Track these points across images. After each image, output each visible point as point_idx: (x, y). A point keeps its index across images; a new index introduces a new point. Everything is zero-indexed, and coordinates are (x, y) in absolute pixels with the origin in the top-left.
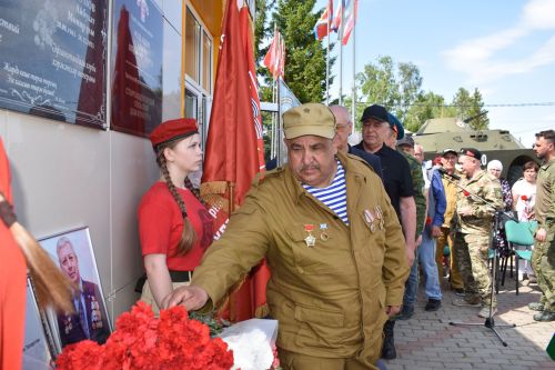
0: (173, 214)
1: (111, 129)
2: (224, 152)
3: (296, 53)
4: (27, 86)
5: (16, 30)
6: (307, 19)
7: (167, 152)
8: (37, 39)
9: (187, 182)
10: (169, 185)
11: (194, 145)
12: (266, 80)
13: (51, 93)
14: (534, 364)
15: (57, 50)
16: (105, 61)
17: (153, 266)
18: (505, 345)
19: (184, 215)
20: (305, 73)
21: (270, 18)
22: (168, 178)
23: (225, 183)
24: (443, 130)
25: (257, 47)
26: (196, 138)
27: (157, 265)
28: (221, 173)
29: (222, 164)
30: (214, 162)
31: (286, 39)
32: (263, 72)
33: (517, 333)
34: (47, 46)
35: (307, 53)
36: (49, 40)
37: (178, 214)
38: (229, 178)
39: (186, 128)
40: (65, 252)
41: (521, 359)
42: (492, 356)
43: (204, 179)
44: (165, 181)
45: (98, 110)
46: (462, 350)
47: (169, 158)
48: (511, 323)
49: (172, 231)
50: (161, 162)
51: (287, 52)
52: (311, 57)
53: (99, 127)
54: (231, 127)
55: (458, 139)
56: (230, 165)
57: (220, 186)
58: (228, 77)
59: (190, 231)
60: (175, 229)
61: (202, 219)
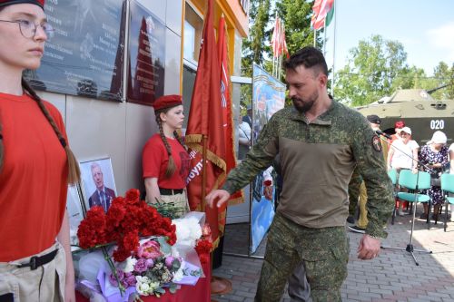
0: (163, 153)
1: (127, 101)
2: (201, 116)
3: (295, 34)
5: (71, 53)
6: (303, 7)
7: (162, 115)
8: (82, 56)
9: (175, 133)
10: (162, 136)
11: (178, 113)
12: (270, 55)
14: (434, 278)
15: (93, 60)
16: (123, 62)
17: (149, 184)
18: (417, 264)
19: (169, 154)
21: (273, 6)
22: (162, 131)
23: (201, 136)
24: (409, 100)
25: (263, 30)
26: (180, 108)
28: (199, 129)
29: (200, 123)
30: (194, 122)
31: (286, 23)
32: (268, 49)
33: (432, 257)
34: (87, 59)
35: (303, 34)
36: (89, 56)
37: (166, 154)
38: (204, 132)
39: (174, 101)
40: (96, 170)
41: (425, 275)
42: (404, 271)
43: (188, 133)
44: (159, 132)
45: (117, 90)
46: (382, 265)
47: (164, 119)
48: (429, 251)
49: (162, 164)
50: (159, 121)
51: (287, 33)
52: (306, 37)
53: (118, 101)
54: (207, 100)
55: (421, 107)
56: (204, 124)
57: (197, 137)
58: (205, 67)
59: (173, 164)
60: (164, 163)
61: (182, 157)
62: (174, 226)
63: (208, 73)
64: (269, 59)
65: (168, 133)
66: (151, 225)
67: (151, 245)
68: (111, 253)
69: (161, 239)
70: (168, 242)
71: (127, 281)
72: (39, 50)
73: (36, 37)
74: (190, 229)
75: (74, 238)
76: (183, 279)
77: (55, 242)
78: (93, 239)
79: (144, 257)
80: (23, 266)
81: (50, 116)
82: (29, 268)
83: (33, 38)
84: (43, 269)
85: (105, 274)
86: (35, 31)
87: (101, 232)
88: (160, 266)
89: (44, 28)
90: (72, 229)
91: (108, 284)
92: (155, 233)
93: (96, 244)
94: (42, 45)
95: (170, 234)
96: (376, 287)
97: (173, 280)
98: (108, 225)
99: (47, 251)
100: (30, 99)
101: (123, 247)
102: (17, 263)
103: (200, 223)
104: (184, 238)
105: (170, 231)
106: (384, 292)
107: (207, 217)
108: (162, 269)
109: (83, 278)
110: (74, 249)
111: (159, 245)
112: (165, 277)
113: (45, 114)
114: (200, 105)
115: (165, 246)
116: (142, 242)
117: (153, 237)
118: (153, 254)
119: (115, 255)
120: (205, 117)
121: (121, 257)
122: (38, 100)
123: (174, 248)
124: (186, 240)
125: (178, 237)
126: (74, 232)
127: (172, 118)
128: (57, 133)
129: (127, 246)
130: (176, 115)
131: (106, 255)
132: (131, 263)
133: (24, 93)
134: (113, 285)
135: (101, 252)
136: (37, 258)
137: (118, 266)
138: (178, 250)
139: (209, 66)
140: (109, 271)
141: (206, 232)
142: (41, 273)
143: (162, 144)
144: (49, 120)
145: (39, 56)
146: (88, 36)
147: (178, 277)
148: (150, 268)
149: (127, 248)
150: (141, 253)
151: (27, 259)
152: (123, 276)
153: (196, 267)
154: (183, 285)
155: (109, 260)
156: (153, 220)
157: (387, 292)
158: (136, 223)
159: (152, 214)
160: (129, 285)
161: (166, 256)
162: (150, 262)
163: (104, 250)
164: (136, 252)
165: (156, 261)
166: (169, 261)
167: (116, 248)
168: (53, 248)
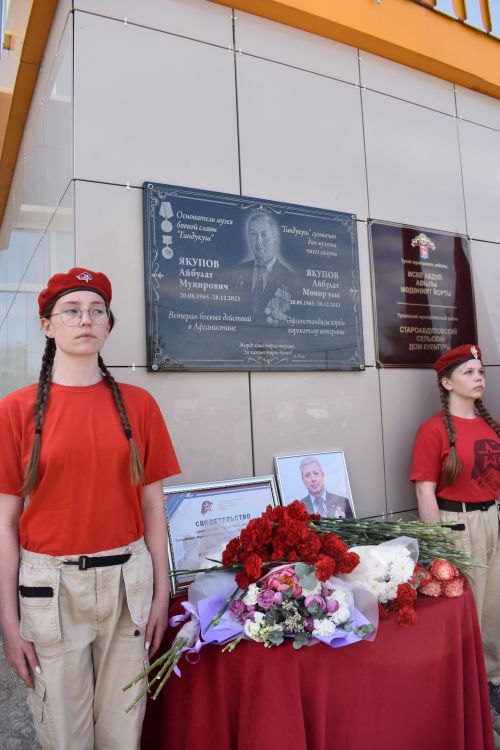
0: (441, 443)
1: (379, 367)
4: (262, 353)
7: (445, 381)
13: (288, 353)
15: (293, 321)
19: (452, 444)
26: (471, 364)
37: (446, 443)
40: (310, 468)
45: (350, 356)
47: (448, 388)
60: (442, 459)
61: (480, 449)
67: (283, 573)
72: (87, 335)
73: (81, 323)
76: (332, 635)
79: (275, 589)
84: (96, 572)
86: (81, 317)
88: (287, 604)
97: (314, 633)
102: (63, 558)
108: (291, 610)
115: (306, 578)
127: (460, 383)
128: (124, 425)
130: (466, 378)
136: (87, 558)
142: (93, 575)
145: (87, 341)
146: (278, 293)
147: (323, 628)
148: (277, 605)
151: (75, 557)
152: (243, 608)
162: (278, 597)
168: (119, 551)
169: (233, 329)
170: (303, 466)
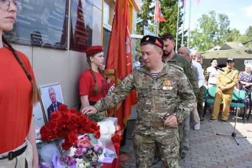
0: (91, 81)
1: (70, 49)
2: (114, 58)
3: (167, 10)
4: (39, 38)
8: (42, 22)
9: (99, 69)
10: (91, 70)
11: (101, 56)
12: (152, 22)
13: (47, 39)
15: (49, 25)
17: (83, 99)
18: (238, 144)
19: (95, 81)
20: (170, 19)
22: (91, 67)
23: (114, 70)
25: (148, 7)
26: (102, 53)
27: (85, 99)
28: (113, 66)
29: (113, 62)
30: (110, 62)
31: (162, 3)
33: (246, 140)
34: (46, 24)
35: (171, 9)
36: (46, 22)
37: (93, 81)
38: (116, 68)
39: (98, 50)
40: (52, 92)
41: (243, 151)
42: (231, 148)
43: (106, 68)
44: (89, 68)
45: (64, 43)
46: (218, 145)
47: (92, 60)
48: (245, 136)
50: (89, 61)
51: (162, 9)
53: (65, 49)
54: (117, 49)
55: (239, 52)
56: (116, 63)
57: (112, 71)
58: (116, 29)
59: (97, 87)
60: (92, 86)
61: (103, 83)
62: (99, 126)
63: (118, 32)
64: (152, 24)
65: (94, 69)
66: (85, 127)
67: (85, 139)
68: (60, 144)
69: (91, 135)
70: (96, 137)
71: (70, 162)
72: (12, 18)
73: (10, 10)
74: (108, 127)
75: (38, 134)
76: (104, 160)
77: (25, 141)
78: (50, 135)
79: (81, 147)
80: (4, 158)
81: (21, 61)
82: (7, 159)
83: (7, 10)
84: (17, 159)
85: (57, 158)
86: (9, 5)
87: (55, 130)
88: (90, 152)
89: (15, 4)
90: (37, 129)
91: (59, 164)
92: (87, 131)
93: (51, 138)
94: (14, 15)
95: (96, 132)
96: (215, 158)
97: (99, 160)
98: (59, 126)
99: (20, 148)
100: (8, 50)
101: (68, 141)
103: (114, 124)
104: (105, 133)
105: (96, 130)
106: (220, 161)
107: (118, 120)
108: (92, 154)
109: (43, 161)
110: (38, 141)
111: (89, 139)
112: (94, 159)
113: (18, 60)
114: (113, 52)
115: (93, 139)
116: (80, 137)
117: (86, 134)
118: (86, 145)
119: (63, 145)
120: (116, 59)
121: (67, 147)
122: (13, 51)
123: (99, 140)
124: (106, 134)
125: (101, 133)
126: (38, 131)
127: (97, 59)
128: (26, 72)
129: (70, 140)
130: (99, 58)
131: (57, 145)
132: (73, 151)
133: (4, 46)
134: (62, 164)
135: (54, 143)
136: (12, 153)
137: (65, 152)
138: (102, 141)
139: (118, 28)
140: (59, 156)
141: (118, 129)
142: (16, 162)
143: (91, 75)
144: (21, 64)
145: (12, 22)
146: (46, 10)
147: (102, 158)
148: (84, 153)
149: (70, 141)
150: (79, 144)
151: (6, 154)
152: (68, 158)
153: (112, 152)
154: (104, 163)
155: (59, 148)
156: (86, 123)
157: (221, 161)
158: (76, 125)
159: (85, 120)
160: (72, 164)
161: (94, 145)
162: (84, 150)
163: (57, 142)
164: (76, 144)
165: (88, 149)
166: (96, 149)
167: (63, 141)
168: (24, 145)
169: (30, 24)
170: (49, 90)
